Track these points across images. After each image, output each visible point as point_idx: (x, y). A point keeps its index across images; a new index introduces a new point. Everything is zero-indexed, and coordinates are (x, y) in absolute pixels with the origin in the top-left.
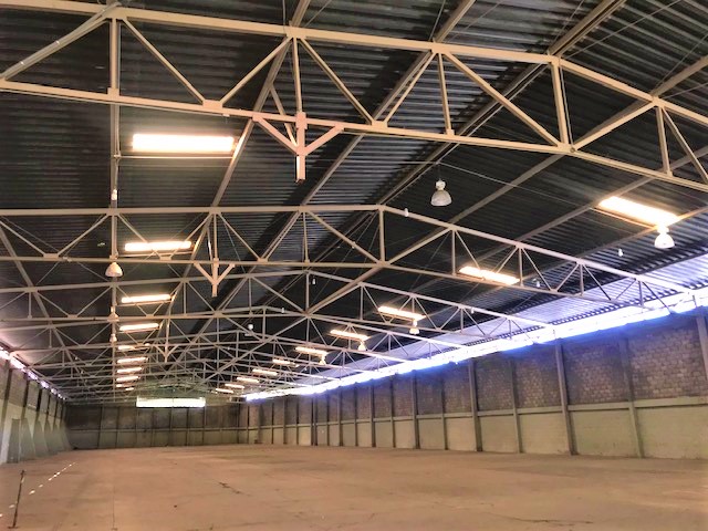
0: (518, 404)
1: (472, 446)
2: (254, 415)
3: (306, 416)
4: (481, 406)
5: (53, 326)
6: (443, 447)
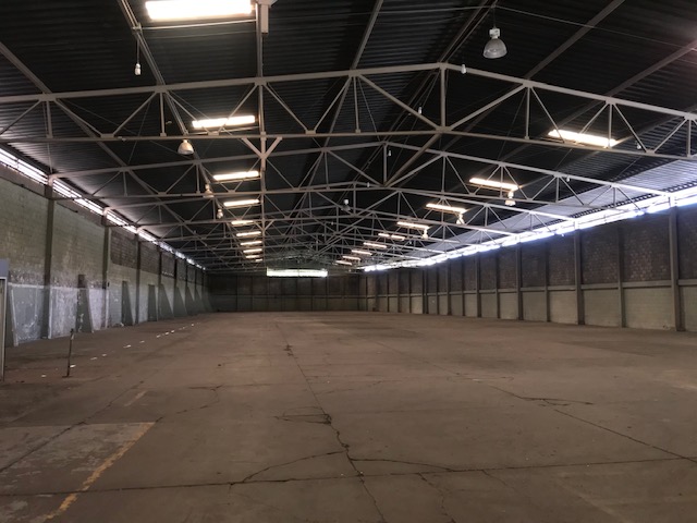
0: (624, 278)
1: (574, 319)
2: (371, 284)
3: (418, 286)
4: (586, 280)
5: (162, 203)
6: (545, 318)
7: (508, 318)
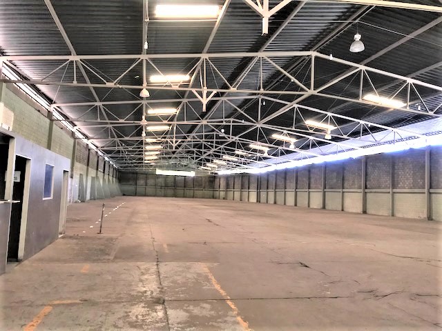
0: (394, 186)
1: (360, 210)
2: (223, 183)
3: (253, 185)
4: (368, 186)
5: (111, 126)
6: (340, 209)
7: (315, 207)
